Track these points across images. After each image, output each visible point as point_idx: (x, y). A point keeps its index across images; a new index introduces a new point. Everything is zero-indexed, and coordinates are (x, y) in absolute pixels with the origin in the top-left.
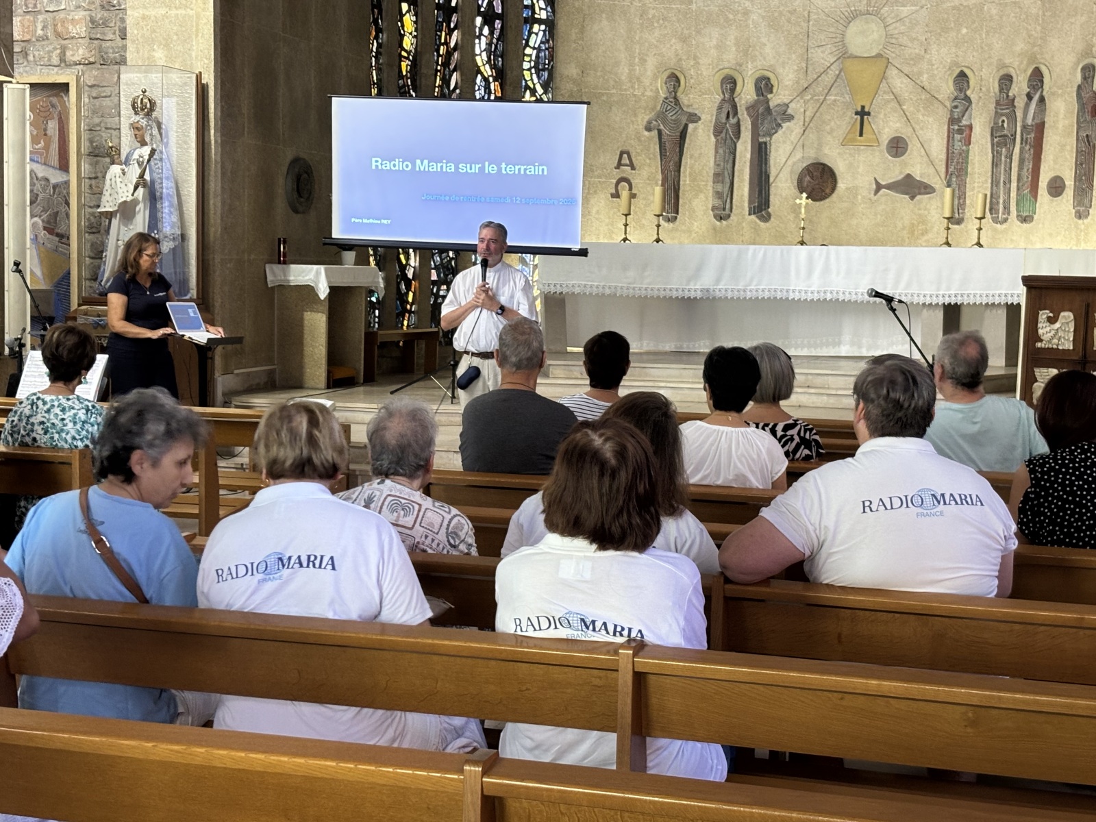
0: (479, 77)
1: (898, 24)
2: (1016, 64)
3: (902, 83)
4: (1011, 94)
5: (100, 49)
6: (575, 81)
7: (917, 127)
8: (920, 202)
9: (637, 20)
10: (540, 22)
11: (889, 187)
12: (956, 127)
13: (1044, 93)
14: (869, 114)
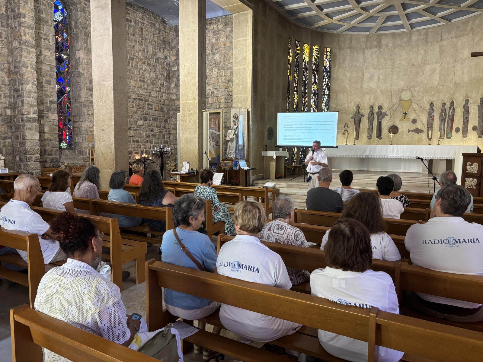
0: (312, 108)
1: (415, 92)
2: (447, 100)
4: (445, 108)
5: (227, 105)
6: (334, 108)
8: (420, 134)
9: (349, 94)
10: (326, 95)
11: (412, 131)
12: (430, 116)
13: (454, 107)
14: (407, 114)
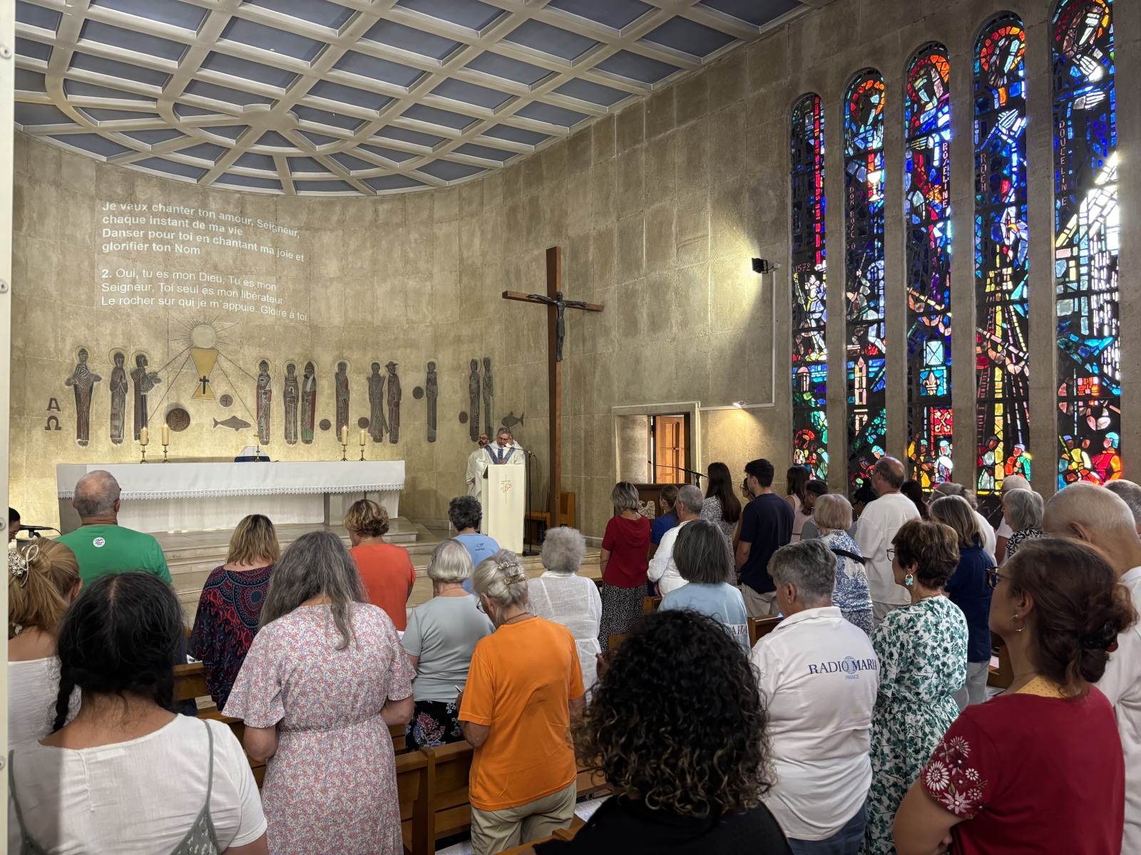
1: (223, 331)
3: (227, 365)
4: (294, 375)
6: (21, 350)
7: (238, 390)
9: (59, 313)
11: (222, 423)
12: (263, 391)
13: (315, 376)
14: (208, 381)
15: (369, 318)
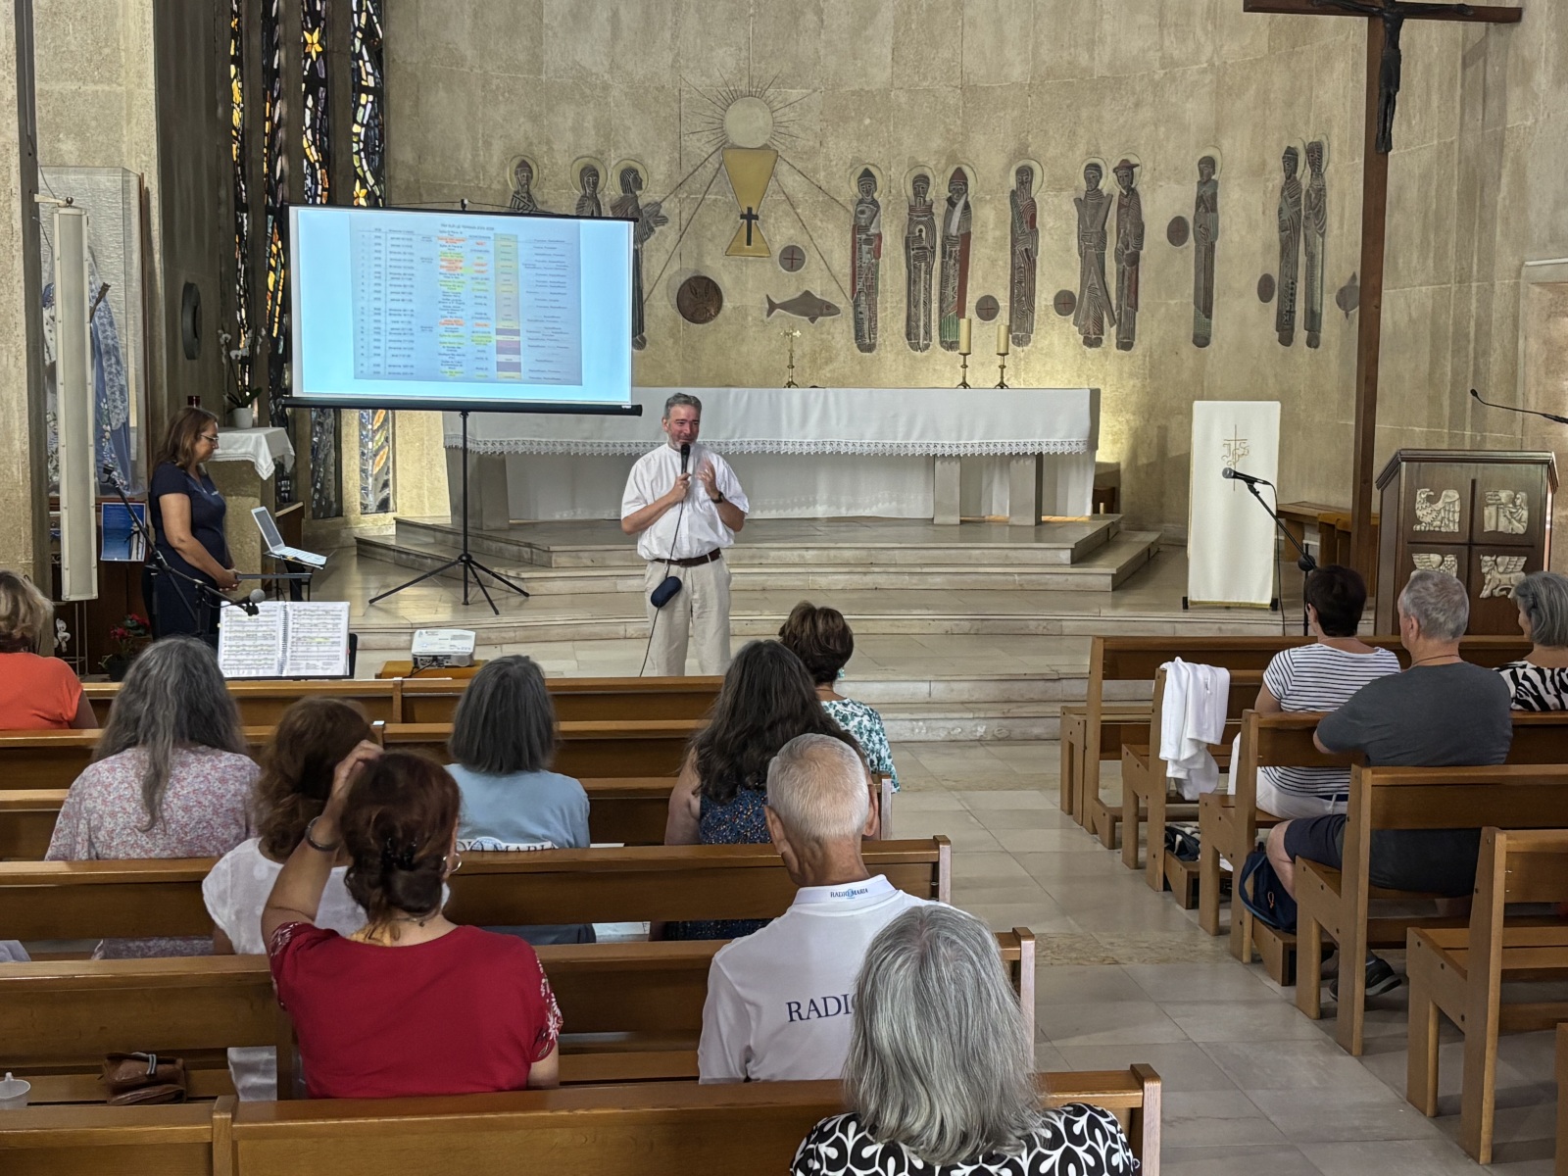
0: (305, 162)
1: (787, 109)
2: (932, 164)
3: (794, 181)
4: (927, 199)
7: (814, 235)
8: (822, 325)
9: (480, 93)
10: (367, 90)
11: (785, 306)
12: (864, 237)
13: (969, 199)
14: (756, 217)
15: (1084, 59)
